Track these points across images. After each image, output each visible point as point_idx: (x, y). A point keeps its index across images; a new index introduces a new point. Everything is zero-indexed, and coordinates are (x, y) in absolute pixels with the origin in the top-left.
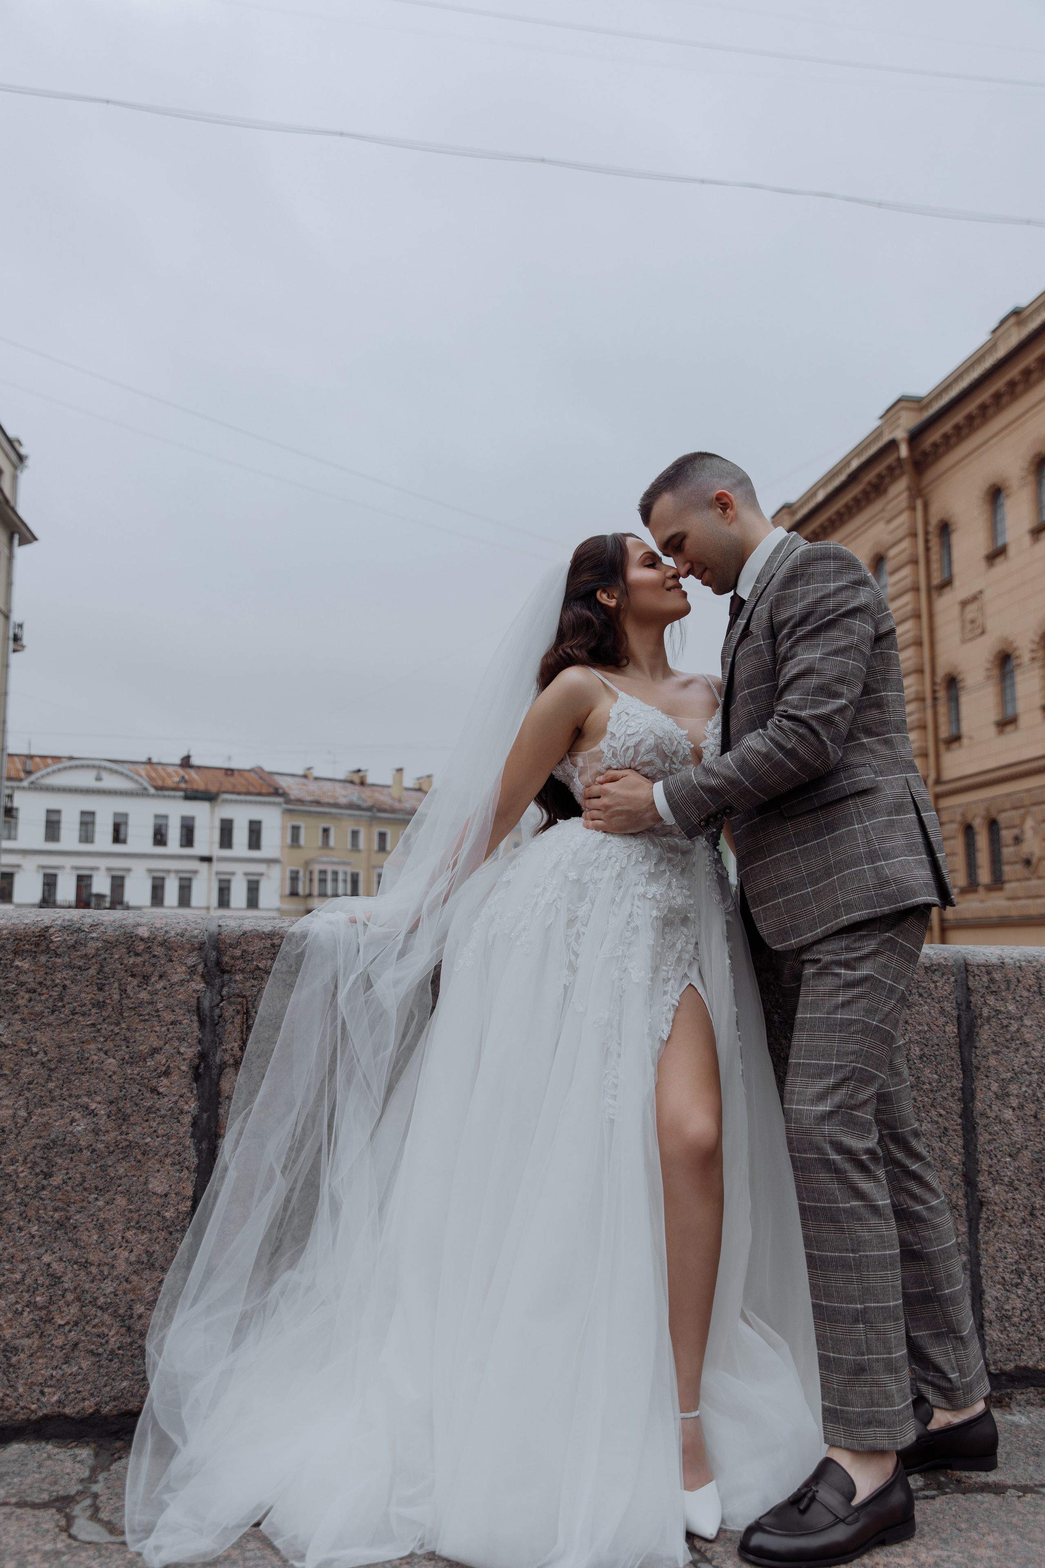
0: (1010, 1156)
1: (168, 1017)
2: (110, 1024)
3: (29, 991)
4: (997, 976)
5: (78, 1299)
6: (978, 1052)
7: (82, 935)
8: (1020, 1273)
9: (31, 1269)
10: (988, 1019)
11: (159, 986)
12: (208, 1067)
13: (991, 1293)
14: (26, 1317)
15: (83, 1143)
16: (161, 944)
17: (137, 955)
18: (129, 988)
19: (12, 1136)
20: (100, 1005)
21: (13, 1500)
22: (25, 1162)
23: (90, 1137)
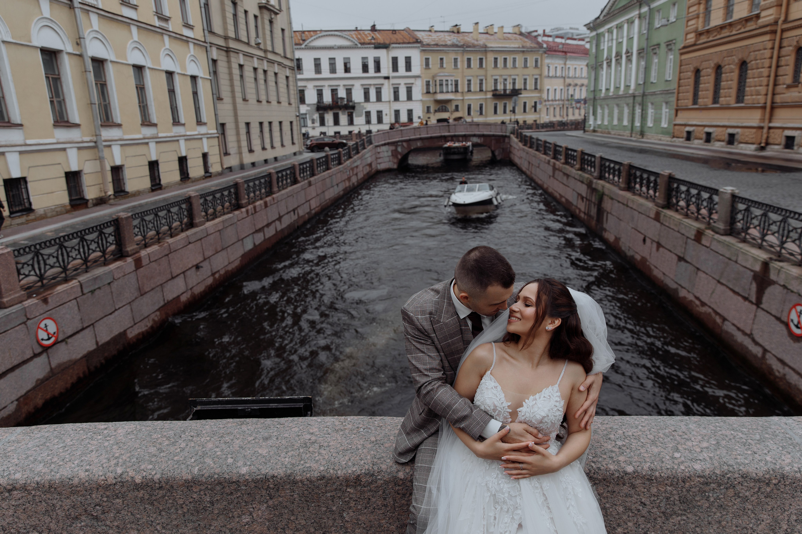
2: (390, 513)
3: (354, 500)
7: (374, 477)
17: (399, 485)
18: (397, 498)
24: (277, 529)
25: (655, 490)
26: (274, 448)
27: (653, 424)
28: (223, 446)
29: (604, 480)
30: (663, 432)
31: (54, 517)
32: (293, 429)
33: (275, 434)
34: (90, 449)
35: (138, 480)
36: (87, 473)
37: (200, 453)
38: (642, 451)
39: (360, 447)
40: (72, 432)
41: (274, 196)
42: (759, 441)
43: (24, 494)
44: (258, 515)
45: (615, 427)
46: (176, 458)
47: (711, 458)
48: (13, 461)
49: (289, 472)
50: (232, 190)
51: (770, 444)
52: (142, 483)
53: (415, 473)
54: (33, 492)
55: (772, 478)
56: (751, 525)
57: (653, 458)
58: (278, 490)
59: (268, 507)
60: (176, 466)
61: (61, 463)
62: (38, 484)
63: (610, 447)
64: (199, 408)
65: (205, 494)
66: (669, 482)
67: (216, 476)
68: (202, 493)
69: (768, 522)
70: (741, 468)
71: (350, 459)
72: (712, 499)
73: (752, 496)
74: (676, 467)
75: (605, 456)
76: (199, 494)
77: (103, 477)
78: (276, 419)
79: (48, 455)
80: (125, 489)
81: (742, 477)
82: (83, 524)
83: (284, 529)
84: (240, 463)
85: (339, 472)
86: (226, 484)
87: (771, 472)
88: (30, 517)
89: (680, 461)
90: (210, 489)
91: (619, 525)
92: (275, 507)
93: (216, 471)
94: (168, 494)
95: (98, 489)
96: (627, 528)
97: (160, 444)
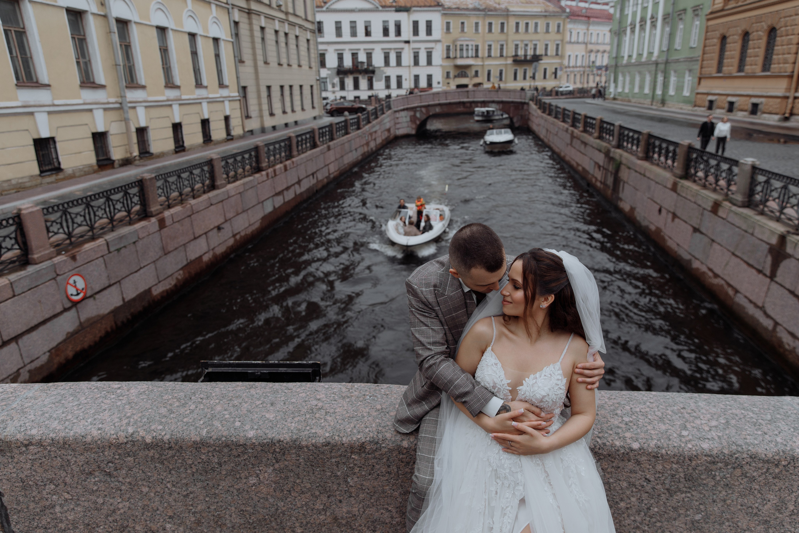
7: (379, 445)
17: (403, 454)
24: (283, 491)
25: (661, 467)
26: (281, 413)
27: (662, 400)
28: (232, 409)
29: (609, 455)
30: (672, 408)
31: (69, 471)
32: (301, 395)
33: (283, 399)
34: (104, 408)
35: (148, 440)
36: (99, 432)
37: (209, 416)
38: (649, 427)
39: (365, 414)
40: (86, 391)
41: (294, 159)
42: (771, 422)
43: (40, 450)
44: (264, 477)
45: (622, 403)
46: (185, 420)
47: (719, 437)
48: (30, 417)
49: (295, 437)
50: (253, 153)
51: (782, 425)
52: (152, 443)
53: (419, 443)
54: (49, 448)
55: (782, 459)
56: (757, 505)
57: (660, 435)
58: (284, 454)
59: (275, 469)
60: (185, 428)
61: (75, 421)
62: (53, 440)
63: (616, 422)
64: (210, 370)
65: (213, 456)
66: (675, 460)
67: (224, 439)
68: (210, 454)
69: (774, 502)
70: (750, 448)
71: (355, 427)
72: (718, 478)
73: (759, 476)
74: (683, 445)
75: (611, 432)
76: (208, 456)
77: (115, 436)
78: (285, 384)
79: (63, 413)
80: (135, 448)
81: (751, 457)
82: (96, 479)
83: (290, 491)
84: (247, 427)
85: (344, 439)
86: (234, 447)
87: (781, 454)
88: (46, 471)
89: (687, 439)
90: (218, 451)
91: (622, 500)
92: (281, 471)
93: (224, 434)
94: (178, 454)
95: (110, 447)
96: (630, 503)
97: (171, 405)
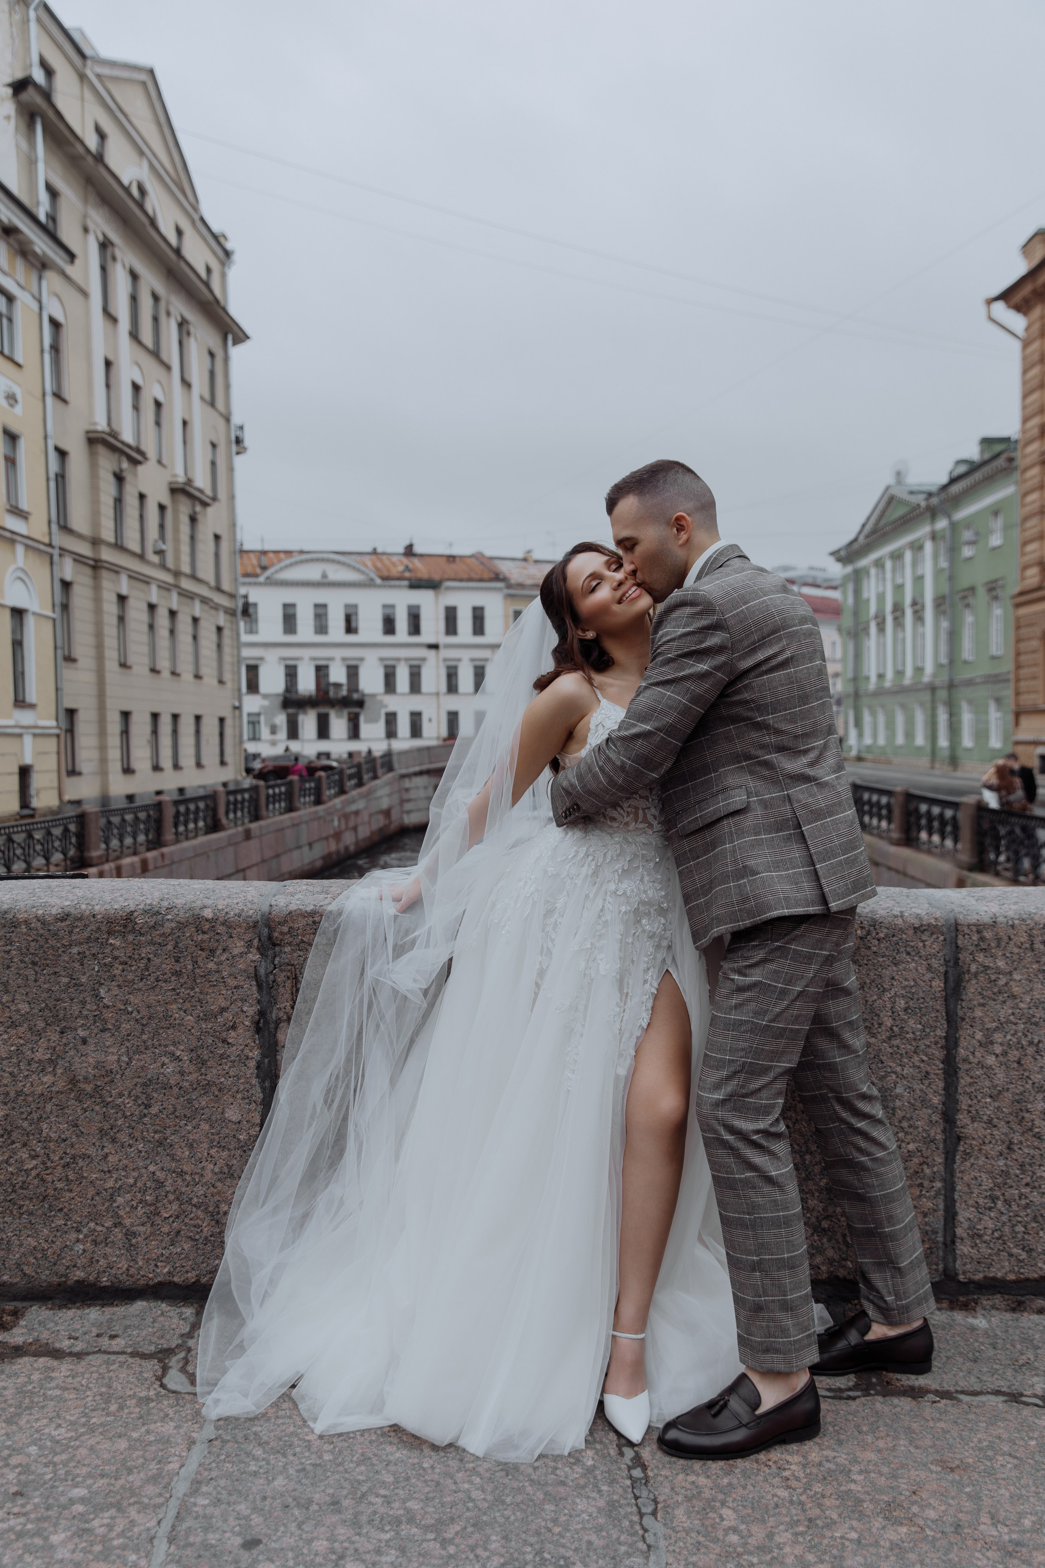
0: (991, 1097)
1: (232, 982)
2: (187, 989)
3: (121, 963)
4: (988, 935)
5: (178, 1199)
6: (964, 1004)
8: (994, 1199)
9: (141, 1176)
10: (976, 975)
11: (223, 958)
12: (266, 1022)
13: (964, 1214)
14: (140, 1211)
15: (172, 1082)
16: (223, 924)
17: (204, 933)
18: (199, 959)
19: (118, 1076)
20: (178, 974)
21: (129, 1350)
22: (129, 1096)
23: (178, 1077)
